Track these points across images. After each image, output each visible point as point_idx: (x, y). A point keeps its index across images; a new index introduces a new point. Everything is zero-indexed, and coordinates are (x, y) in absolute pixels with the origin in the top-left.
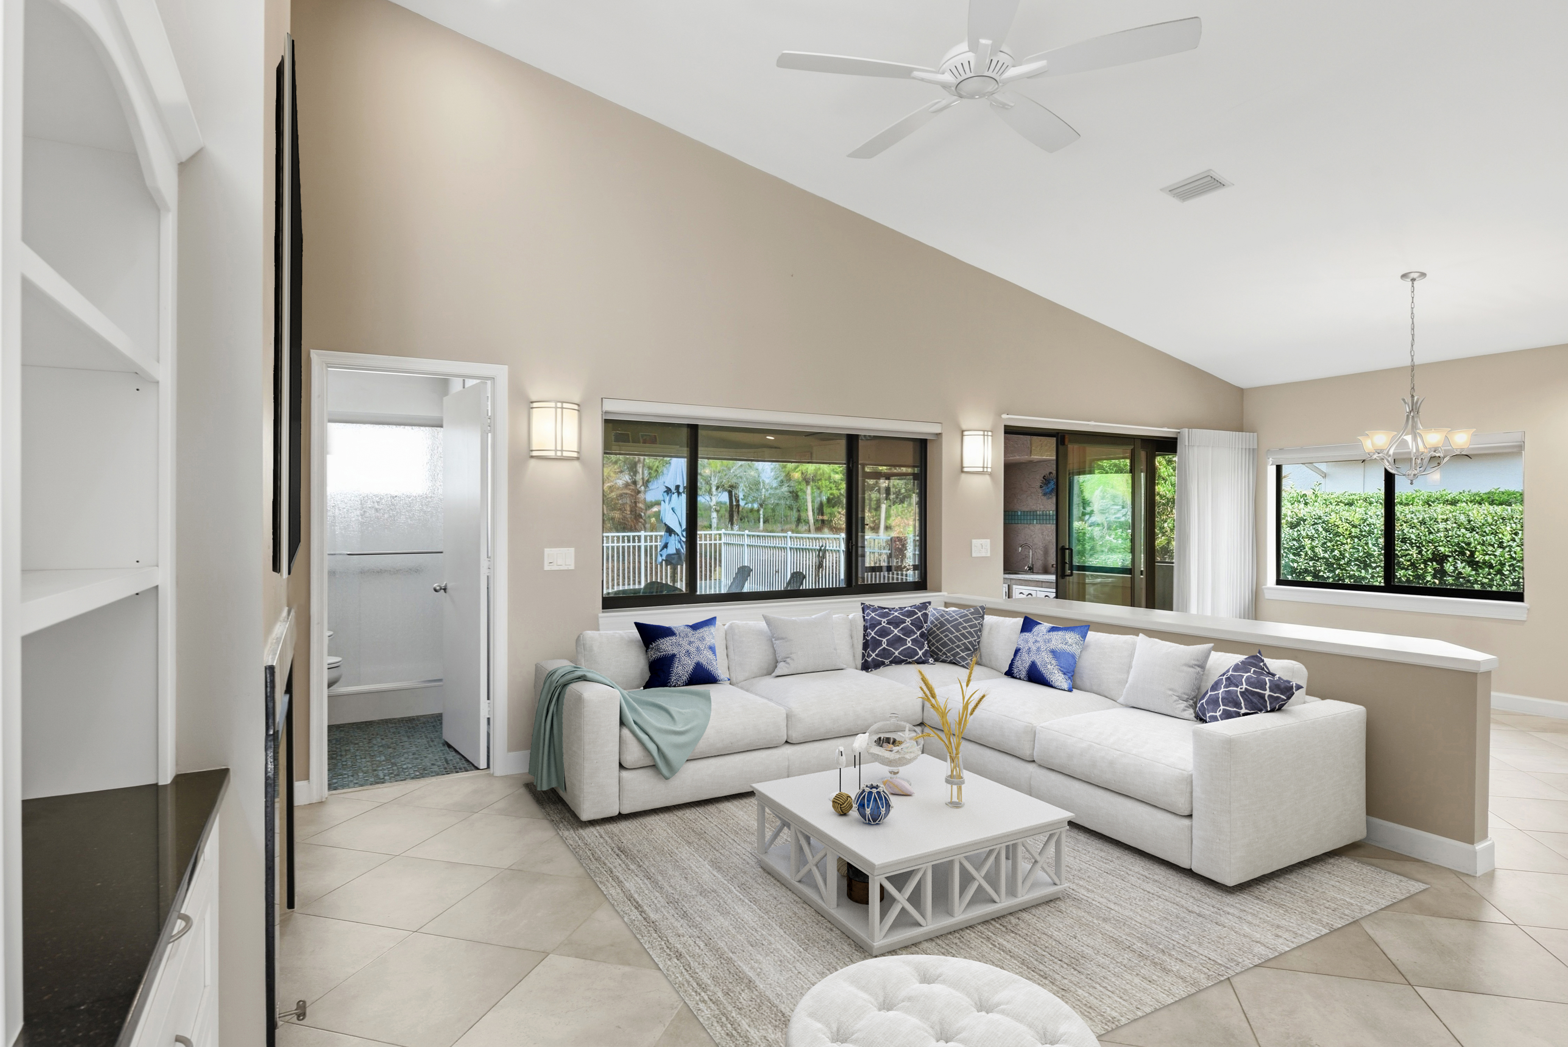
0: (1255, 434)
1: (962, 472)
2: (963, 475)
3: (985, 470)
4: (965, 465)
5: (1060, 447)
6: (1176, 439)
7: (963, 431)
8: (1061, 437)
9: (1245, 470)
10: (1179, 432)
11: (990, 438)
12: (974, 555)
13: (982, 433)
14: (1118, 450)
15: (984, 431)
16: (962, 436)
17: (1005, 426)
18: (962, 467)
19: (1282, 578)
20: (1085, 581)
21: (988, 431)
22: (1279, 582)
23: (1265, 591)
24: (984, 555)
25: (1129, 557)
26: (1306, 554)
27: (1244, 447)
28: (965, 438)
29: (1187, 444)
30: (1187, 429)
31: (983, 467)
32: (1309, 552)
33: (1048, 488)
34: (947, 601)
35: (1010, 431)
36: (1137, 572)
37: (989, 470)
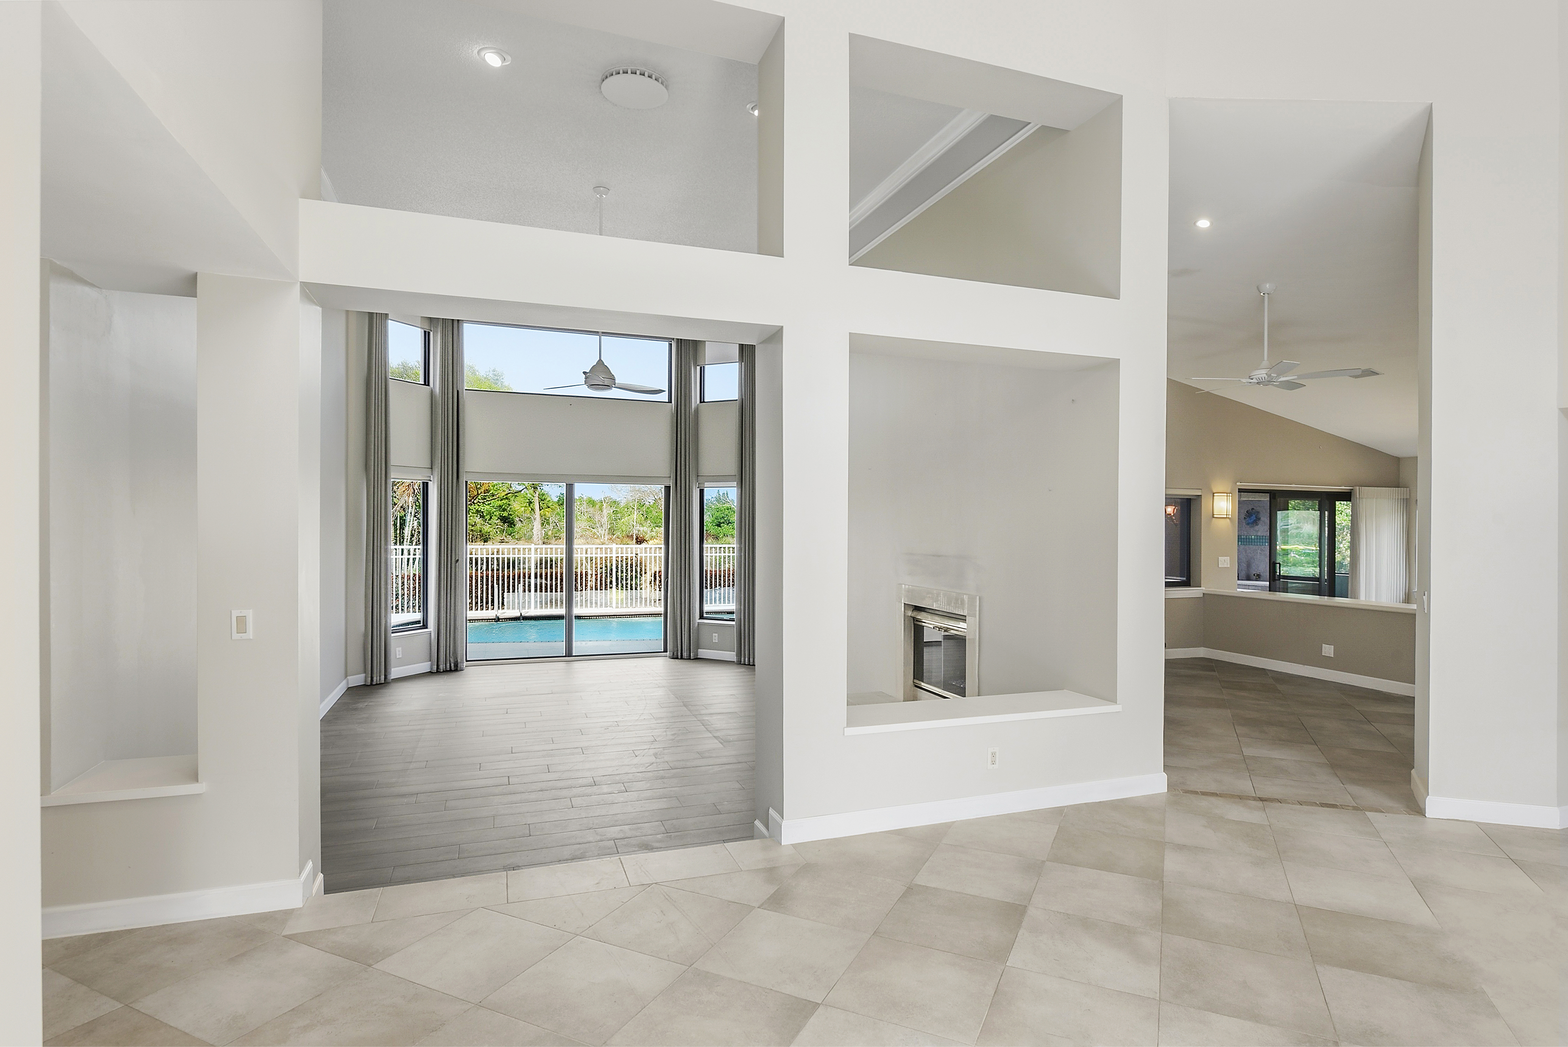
0: (1408, 489)
1: (1213, 517)
2: (1214, 519)
3: (1228, 516)
4: (1215, 513)
5: (1272, 500)
6: (1351, 492)
7: (1214, 493)
8: (1274, 495)
9: (1400, 512)
10: (1352, 489)
11: (1230, 497)
12: (1220, 566)
13: (1226, 494)
14: (1309, 503)
15: (1227, 493)
16: (1213, 496)
17: (1238, 489)
18: (1213, 515)
20: (1288, 585)
21: (1229, 493)
24: (1226, 566)
25: (1318, 570)
27: (1402, 497)
28: (1215, 497)
29: (1358, 497)
30: (1358, 487)
31: (1227, 515)
33: (1251, 520)
34: (1204, 592)
35: (1240, 491)
36: (1323, 580)
37: (1230, 516)
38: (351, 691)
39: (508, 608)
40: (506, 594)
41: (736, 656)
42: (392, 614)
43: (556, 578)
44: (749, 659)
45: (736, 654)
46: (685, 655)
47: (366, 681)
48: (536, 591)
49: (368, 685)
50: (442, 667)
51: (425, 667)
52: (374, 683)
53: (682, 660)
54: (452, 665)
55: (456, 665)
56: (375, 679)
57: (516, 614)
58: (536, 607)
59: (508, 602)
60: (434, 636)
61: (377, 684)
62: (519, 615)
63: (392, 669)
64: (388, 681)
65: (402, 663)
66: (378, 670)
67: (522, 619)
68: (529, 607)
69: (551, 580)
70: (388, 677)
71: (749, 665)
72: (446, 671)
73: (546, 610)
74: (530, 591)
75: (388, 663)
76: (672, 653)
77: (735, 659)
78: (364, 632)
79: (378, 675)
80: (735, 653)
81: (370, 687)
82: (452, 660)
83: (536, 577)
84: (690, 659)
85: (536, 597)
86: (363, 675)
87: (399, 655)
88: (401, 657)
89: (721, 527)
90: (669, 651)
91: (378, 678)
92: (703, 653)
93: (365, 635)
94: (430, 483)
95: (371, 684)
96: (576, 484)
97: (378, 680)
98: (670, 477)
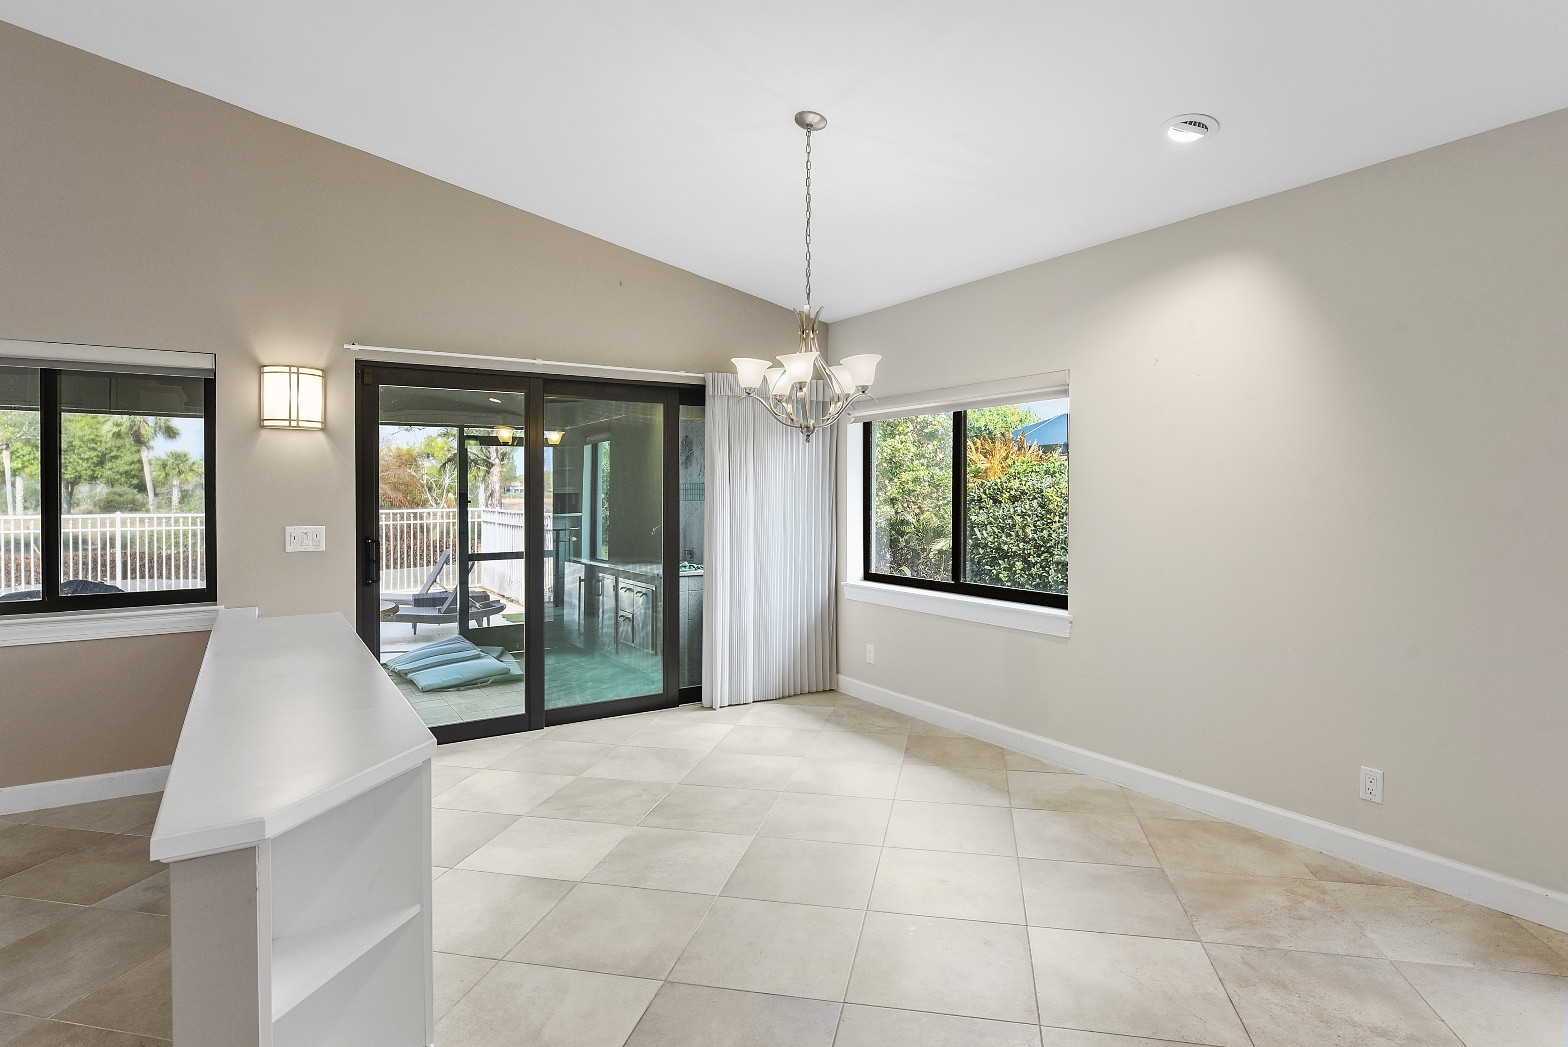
1: (263, 423)
2: (264, 433)
3: (310, 424)
4: (266, 416)
6: (704, 386)
7: (261, 367)
10: (704, 378)
11: (320, 378)
12: (289, 549)
13: (303, 370)
15: (290, 367)
16: (260, 372)
17: (358, 362)
18: (262, 419)
19: (873, 570)
21: (323, 369)
22: (869, 576)
23: (845, 589)
24: (311, 549)
26: (1017, 535)
28: (266, 376)
30: (711, 374)
32: (1020, 532)
35: (367, 369)
37: (319, 425)
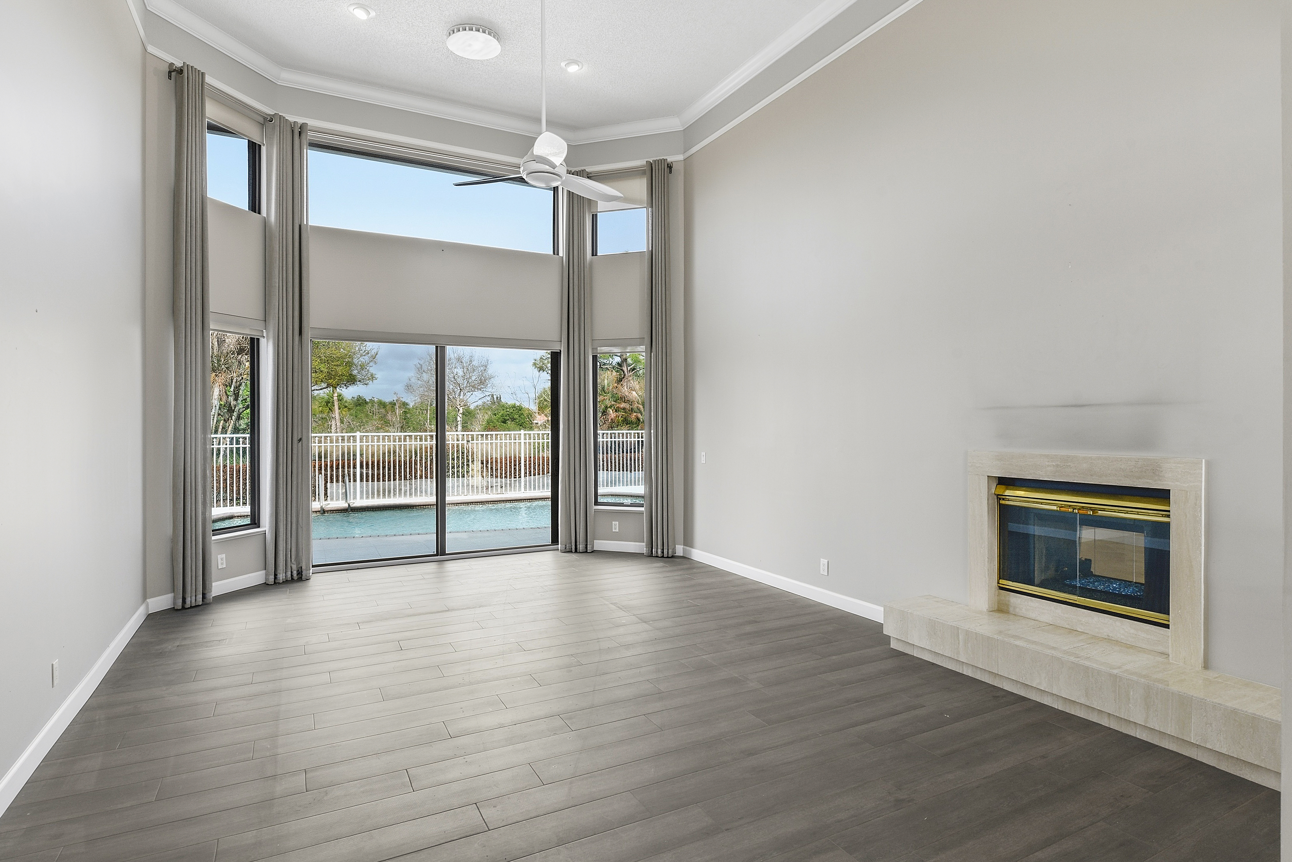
38: (152, 619)
39: (332, 499)
40: (329, 484)
41: (646, 548)
42: (213, 509)
43: (384, 468)
44: (663, 549)
45: (646, 545)
46: (581, 547)
47: (174, 603)
48: (361, 480)
49: (177, 610)
50: (281, 577)
51: (256, 578)
52: (188, 605)
53: (577, 554)
54: (295, 573)
55: (300, 573)
56: (188, 600)
57: (343, 504)
58: (362, 498)
59: (332, 493)
60: (270, 537)
61: (191, 607)
62: (347, 505)
63: (213, 584)
64: (207, 601)
65: (226, 574)
66: (194, 587)
67: (350, 510)
68: (355, 498)
69: (378, 469)
70: (207, 596)
71: (663, 557)
72: (286, 582)
73: (372, 500)
74: (355, 481)
75: (207, 577)
76: (564, 546)
77: (645, 550)
78: (172, 533)
79: (194, 594)
80: (644, 544)
81: (180, 612)
82: (294, 567)
83: (362, 467)
84: (586, 552)
85: (362, 487)
86: (170, 596)
87: (222, 564)
88: (224, 566)
89: (505, 423)
90: (560, 544)
91: (194, 598)
92: (600, 545)
93: (174, 540)
94: (263, 342)
95: (183, 608)
96: (448, 347)
97: (193, 601)
98: (561, 341)
